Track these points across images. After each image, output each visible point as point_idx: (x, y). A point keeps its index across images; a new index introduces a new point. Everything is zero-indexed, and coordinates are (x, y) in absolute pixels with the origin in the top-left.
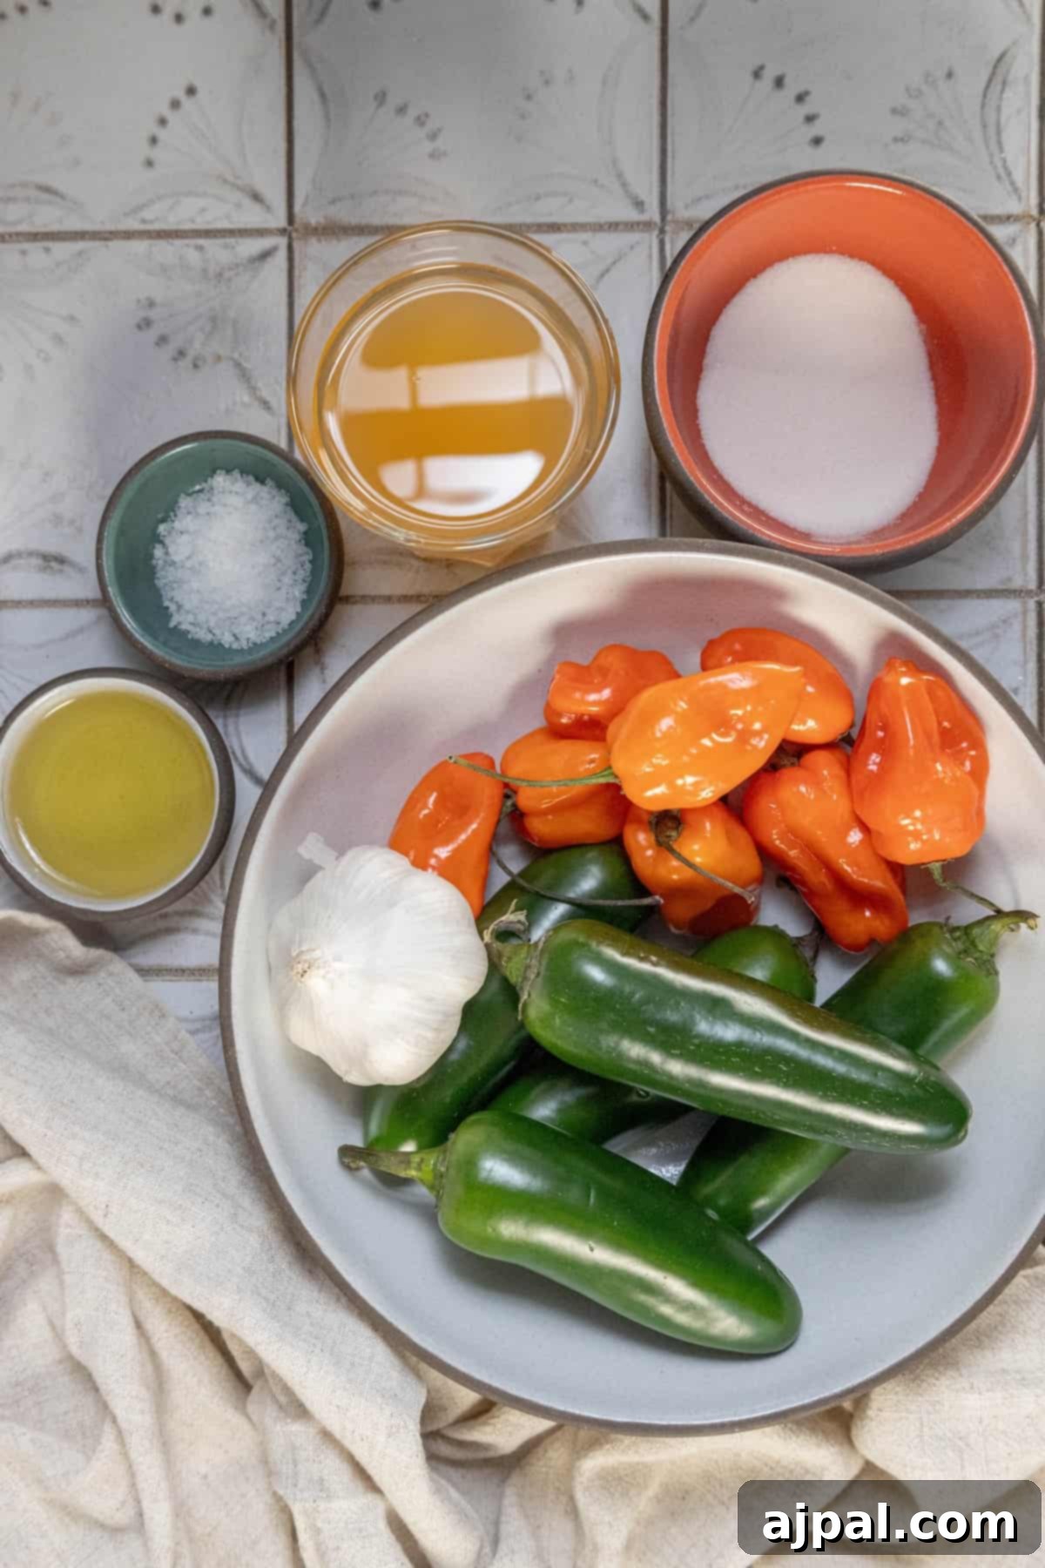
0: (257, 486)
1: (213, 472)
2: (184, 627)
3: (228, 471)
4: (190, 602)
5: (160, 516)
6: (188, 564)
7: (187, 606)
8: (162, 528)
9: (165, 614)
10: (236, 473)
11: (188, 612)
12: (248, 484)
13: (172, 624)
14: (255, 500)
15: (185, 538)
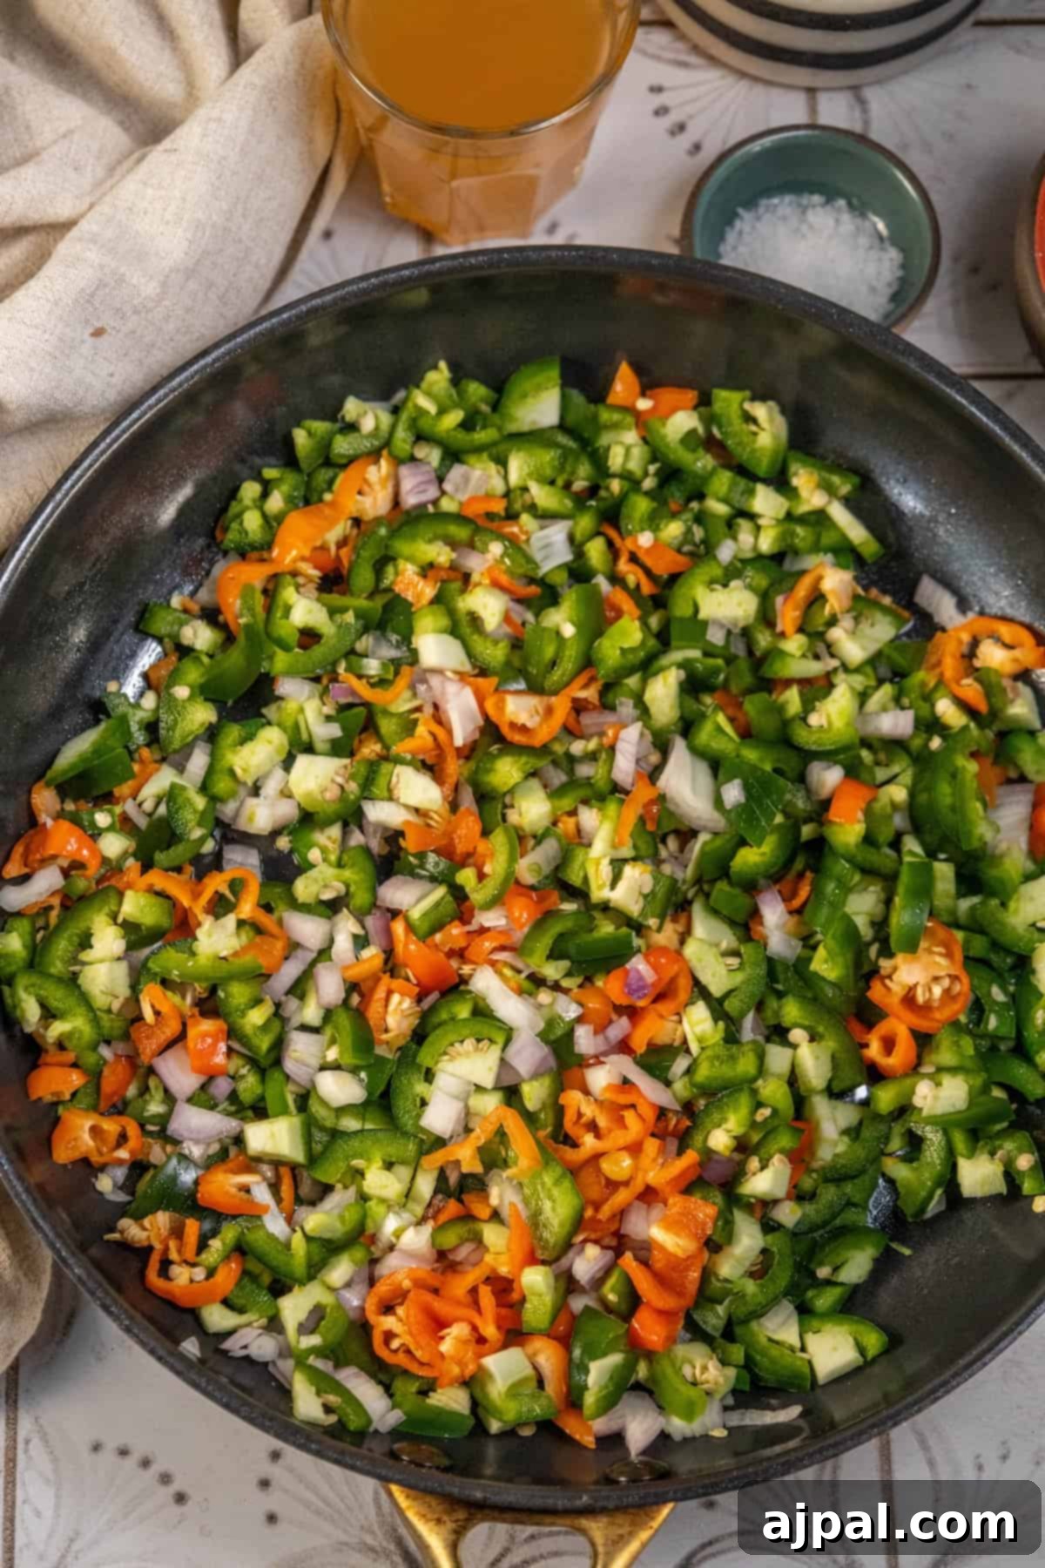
0: (888, 292)
1: (902, 250)
2: (738, 224)
3: (903, 266)
4: (764, 227)
5: (855, 201)
6: (804, 228)
7: (758, 225)
8: (842, 203)
9: (751, 203)
10: (900, 273)
11: (753, 228)
12: (889, 285)
13: (740, 211)
14: (873, 290)
15: (831, 222)
